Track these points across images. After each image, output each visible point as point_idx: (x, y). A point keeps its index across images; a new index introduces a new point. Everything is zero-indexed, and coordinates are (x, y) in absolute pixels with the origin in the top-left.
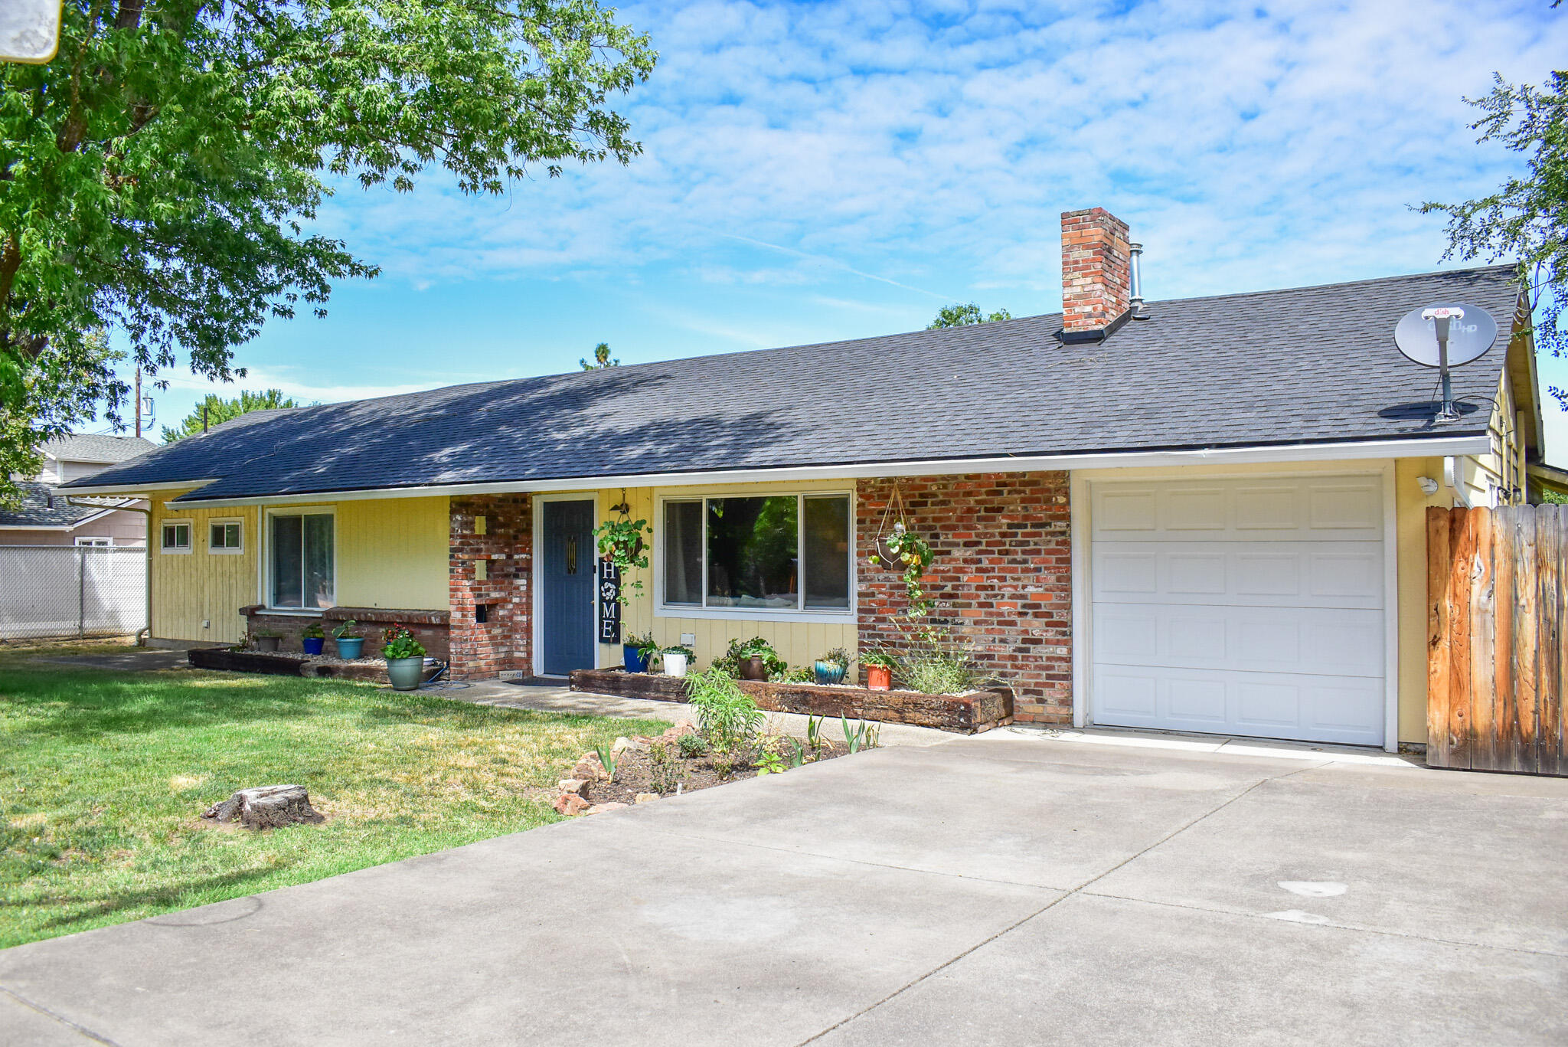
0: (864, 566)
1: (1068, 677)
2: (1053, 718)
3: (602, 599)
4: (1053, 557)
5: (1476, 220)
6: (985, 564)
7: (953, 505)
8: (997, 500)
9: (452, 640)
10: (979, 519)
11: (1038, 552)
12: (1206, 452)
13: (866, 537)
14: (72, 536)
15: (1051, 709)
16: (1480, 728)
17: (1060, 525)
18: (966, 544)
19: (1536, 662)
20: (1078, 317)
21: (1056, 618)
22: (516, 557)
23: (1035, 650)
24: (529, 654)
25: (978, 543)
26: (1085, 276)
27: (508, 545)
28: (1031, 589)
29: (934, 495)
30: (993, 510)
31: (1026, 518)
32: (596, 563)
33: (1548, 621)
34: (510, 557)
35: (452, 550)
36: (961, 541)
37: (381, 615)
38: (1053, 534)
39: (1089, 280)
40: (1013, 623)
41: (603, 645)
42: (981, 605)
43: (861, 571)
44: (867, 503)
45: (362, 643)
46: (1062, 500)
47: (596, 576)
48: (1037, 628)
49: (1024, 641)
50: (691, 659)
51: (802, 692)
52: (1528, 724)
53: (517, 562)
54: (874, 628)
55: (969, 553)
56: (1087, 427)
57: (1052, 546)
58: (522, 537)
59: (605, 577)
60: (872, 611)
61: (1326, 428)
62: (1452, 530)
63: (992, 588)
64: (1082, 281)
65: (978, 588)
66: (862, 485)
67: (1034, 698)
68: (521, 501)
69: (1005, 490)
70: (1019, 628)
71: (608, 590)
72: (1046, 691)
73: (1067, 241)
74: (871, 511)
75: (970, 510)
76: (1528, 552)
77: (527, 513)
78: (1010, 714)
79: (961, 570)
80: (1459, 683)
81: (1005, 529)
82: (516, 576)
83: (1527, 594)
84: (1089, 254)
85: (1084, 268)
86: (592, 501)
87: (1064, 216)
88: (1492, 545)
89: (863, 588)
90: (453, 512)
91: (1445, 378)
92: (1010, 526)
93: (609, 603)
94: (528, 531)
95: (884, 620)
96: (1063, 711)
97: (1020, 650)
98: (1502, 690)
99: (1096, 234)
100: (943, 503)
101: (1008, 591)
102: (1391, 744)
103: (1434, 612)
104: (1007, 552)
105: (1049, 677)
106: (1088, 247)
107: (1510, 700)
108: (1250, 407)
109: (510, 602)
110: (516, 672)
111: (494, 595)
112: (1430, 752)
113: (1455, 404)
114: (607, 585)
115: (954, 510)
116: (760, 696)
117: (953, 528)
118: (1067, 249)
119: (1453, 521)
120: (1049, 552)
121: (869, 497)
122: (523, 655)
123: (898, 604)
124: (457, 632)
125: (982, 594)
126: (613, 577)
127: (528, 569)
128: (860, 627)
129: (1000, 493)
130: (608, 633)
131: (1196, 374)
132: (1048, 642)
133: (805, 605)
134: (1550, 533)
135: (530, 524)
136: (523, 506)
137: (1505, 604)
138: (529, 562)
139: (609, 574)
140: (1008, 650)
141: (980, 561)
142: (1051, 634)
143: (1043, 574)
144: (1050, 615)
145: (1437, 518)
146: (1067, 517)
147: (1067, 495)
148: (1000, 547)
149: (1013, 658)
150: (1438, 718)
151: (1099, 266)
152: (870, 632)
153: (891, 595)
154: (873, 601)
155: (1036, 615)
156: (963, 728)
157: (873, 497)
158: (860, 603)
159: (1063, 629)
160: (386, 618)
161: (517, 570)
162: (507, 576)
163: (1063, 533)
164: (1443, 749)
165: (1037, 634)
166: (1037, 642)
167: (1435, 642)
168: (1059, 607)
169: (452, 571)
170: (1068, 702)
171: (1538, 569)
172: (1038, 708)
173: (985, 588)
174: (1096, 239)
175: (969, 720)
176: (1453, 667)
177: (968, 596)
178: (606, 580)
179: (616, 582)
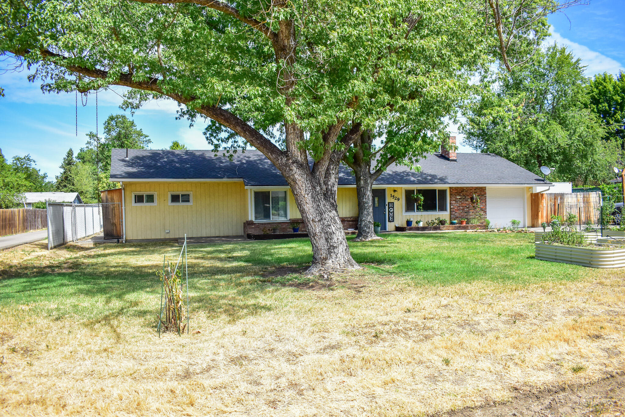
4: (484, 201)
13: (453, 197)
20: (452, 156)
28: (481, 206)
32: (387, 203)
33: (551, 208)
38: (484, 197)
40: (478, 212)
41: (389, 223)
42: (473, 209)
44: (453, 191)
46: (485, 191)
47: (387, 207)
71: (391, 210)
76: (549, 199)
83: (549, 204)
86: (386, 189)
89: (452, 207)
93: (391, 213)
95: (456, 213)
115: (468, 192)
128: (451, 214)
133: (438, 211)
134: (551, 196)
137: (547, 206)
142: (484, 214)
144: (484, 210)
146: (486, 194)
152: (454, 215)
158: (451, 210)
177: (470, 208)
178: (390, 208)
179: (393, 208)
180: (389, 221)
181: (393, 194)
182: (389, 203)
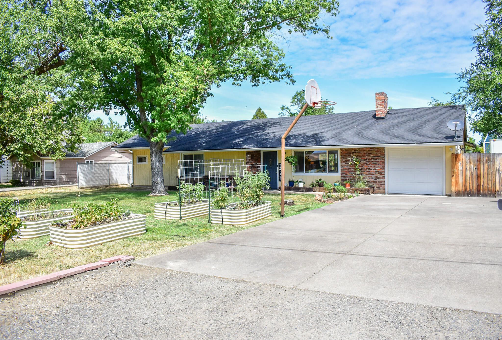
0: (342, 164)
1: (385, 184)
2: (382, 192)
3: (279, 172)
4: (382, 162)
5: (457, 96)
6: (368, 164)
7: (361, 153)
8: (370, 152)
10: (367, 155)
11: (379, 161)
12: (415, 144)
13: (343, 159)
14: (85, 160)
15: (381, 190)
16: (460, 190)
17: (383, 156)
18: (364, 160)
19: (469, 179)
20: (379, 114)
21: (382, 174)
23: (378, 180)
25: (367, 160)
26: (380, 106)
27: (256, 161)
28: (377, 168)
29: (357, 151)
30: (370, 153)
31: (376, 155)
32: (278, 164)
33: (471, 172)
34: (256, 163)
35: (246, 162)
36: (363, 159)
38: (382, 158)
39: (381, 107)
40: (374, 175)
42: (367, 171)
43: (341, 165)
46: (383, 152)
47: (278, 167)
48: (378, 175)
49: (376, 178)
50: (304, 184)
52: (468, 189)
55: (365, 162)
56: (391, 139)
57: (382, 160)
60: (344, 173)
61: (435, 140)
62: (456, 157)
63: (369, 168)
64: (380, 107)
65: (366, 168)
66: (341, 149)
67: (378, 188)
68: (259, 152)
69: (372, 150)
70: (375, 176)
71: (281, 170)
72: (380, 187)
73: (377, 99)
74: (344, 154)
75: (365, 153)
76: (468, 161)
77: (260, 154)
78: (374, 192)
79: (363, 165)
80: (457, 183)
81: (372, 157)
82: (258, 168)
83: (468, 168)
84: (381, 101)
85: (380, 104)
86: (275, 152)
87: (376, 93)
88: (462, 160)
89: (342, 169)
90: (247, 154)
91: (455, 132)
92: (373, 157)
93: (281, 173)
94: (260, 158)
95: (346, 175)
96: (384, 191)
97: (375, 180)
98: (464, 184)
99: (383, 97)
100: (359, 152)
101: (373, 169)
102: (444, 194)
103: (453, 171)
104: (372, 161)
105: (381, 184)
106: (381, 100)
107: (465, 185)
108: (420, 136)
112: (452, 195)
113: (457, 136)
115: (361, 154)
117: (361, 157)
118: (377, 100)
119: (456, 156)
120: (381, 161)
121: (343, 151)
123: (350, 172)
125: (367, 169)
127: (260, 166)
128: (341, 176)
129: (371, 150)
130: (281, 179)
131: (407, 128)
132: (381, 178)
133: (328, 172)
134: (472, 158)
135: (260, 156)
137: (464, 170)
140: (373, 180)
141: (367, 163)
142: (381, 177)
143: (380, 165)
144: (381, 173)
145: (453, 155)
146: (384, 155)
147: (384, 151)
148: (371, 160)
149: (374, 181)
150: (453, 189)
151: (383, 104)
152: (343, 177)
153: (348, 170)
154: (344, 171)
155: (378, 173)
156: (368, 194)
158: (341, 172)
159: (384, 176)
161: (258, 166)
163: (384, 158)
164: (454, 194)
165: (378, 177)
166: (379, 178)
167: (453, 176)
168: (383, 171)
169: (247, 167)
170: (384, 189)
171: (470, 164)
172: (379, 190)
173: (368, 168)
174: (383, 99)
175: (369, 192)
176: (456, 180)
177: (364, 170)
178: (280, 168)
180: (279, 180)
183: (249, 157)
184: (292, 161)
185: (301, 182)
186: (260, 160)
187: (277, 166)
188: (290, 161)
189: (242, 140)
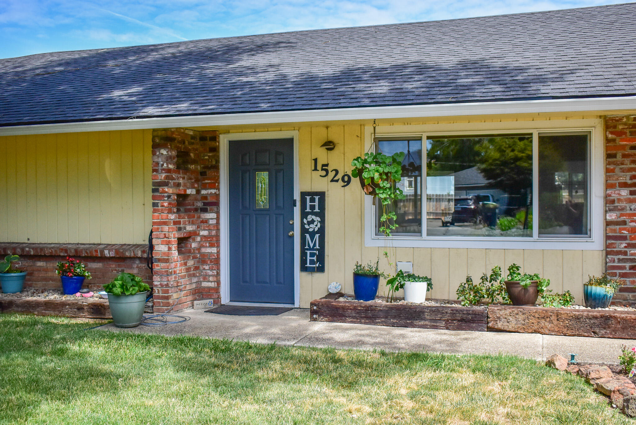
0: (614, 196)
3: (304, 231)
9: (157, 273)
13: (617, 170)
22: (204, 192)
24: (219, 283)
27: (197, 181)
32: (297, 197)
34: (198, 192)
35: (154, 184)
37: (42, 249)
41: (304, 274)
44: (618, 139)
45: (24, 277)
47: (297, 211)
50: (430, 285)
51: (602, 317)
53: (205, 197)
54: (625, 253)
58: (210, 173)
59: (308, 210)
60: (624, 238)
71: (313, 222)
74: (623, 147)
77: (215, 150)
82: (204, 210)
86: (292, 140)
89: (611, 217)
90: (156, 146)
93: (312, 235)
94: (216, 167)
109: (198, 235)
110: (208, 301)
111: (189, 228)
114: (310, 218)
116: (551, 322)
121: (620, 134)
122: (212, 285)
124: (163, 265)
126: (317, 210)
127: (216, 204)
130: (312, 262)
133: (540, 233)
135: (218, 161)
136: (212, 144)
138: (217, 196)
139: (312, 207)
152: (621, 257)
154: (624, 229)
157: (625, 133)
158: (607, 231)
160: (47, 252)
161: (205, 204)
162: (196, 210)
169: (154, 205)
178: (308, 213)
179: (322, 215)
180: (304, 268)
181: (323, 156)
182: (303, 195)
183: (169, 159)
184: (376, 176)
185: (413, 277)
186: (217, 179)
187: (295, 201)
188: (365, 175)
189: (135, 89)
